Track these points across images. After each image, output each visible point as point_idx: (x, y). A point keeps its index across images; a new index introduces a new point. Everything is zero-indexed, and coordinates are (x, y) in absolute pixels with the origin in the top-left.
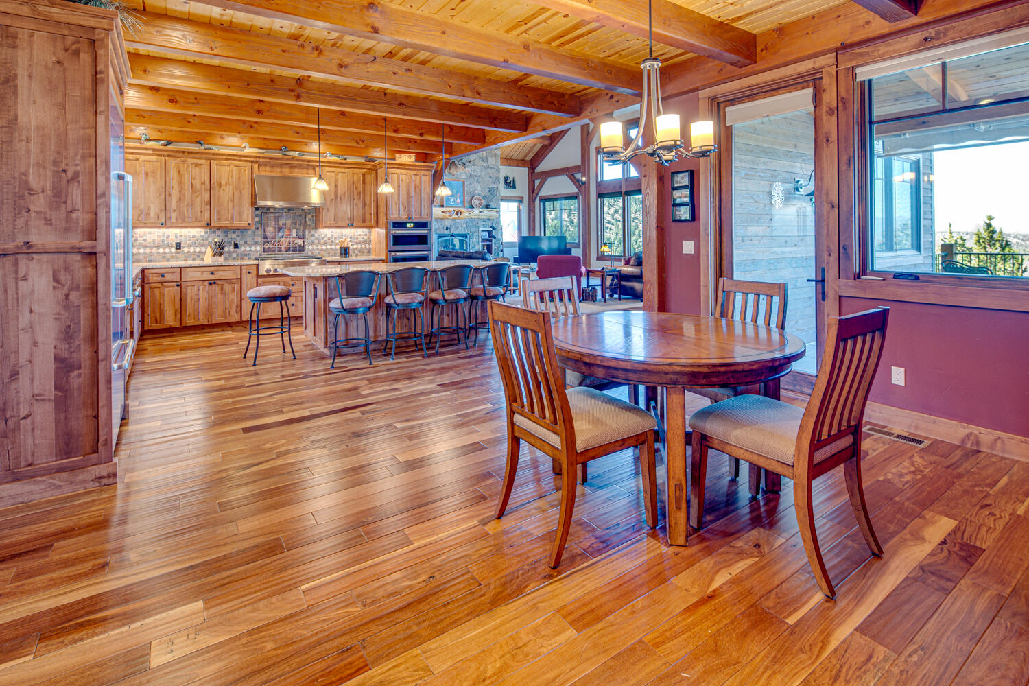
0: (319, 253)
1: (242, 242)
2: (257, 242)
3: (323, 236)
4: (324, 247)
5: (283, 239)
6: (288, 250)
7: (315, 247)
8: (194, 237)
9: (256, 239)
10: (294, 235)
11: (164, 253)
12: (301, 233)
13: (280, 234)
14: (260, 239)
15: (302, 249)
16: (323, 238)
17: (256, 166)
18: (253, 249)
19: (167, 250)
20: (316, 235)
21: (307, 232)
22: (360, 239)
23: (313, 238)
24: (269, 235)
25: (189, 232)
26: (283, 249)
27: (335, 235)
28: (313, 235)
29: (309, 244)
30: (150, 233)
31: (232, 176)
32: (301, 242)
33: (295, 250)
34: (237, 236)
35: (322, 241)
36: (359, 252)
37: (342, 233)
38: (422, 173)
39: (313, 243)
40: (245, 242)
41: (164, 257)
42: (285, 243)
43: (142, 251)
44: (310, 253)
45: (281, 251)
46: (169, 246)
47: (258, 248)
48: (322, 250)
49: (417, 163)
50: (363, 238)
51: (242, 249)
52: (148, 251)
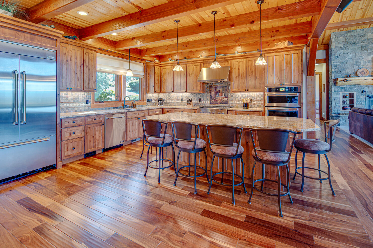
0: (235, 105)
1: (202, 99)
2: (208, 99)
3: (237, 96)
4: (238, 102)
5: (218, 98)
6: (220, 103)
7: (233, 102)
8: (186, 96)
9: (207, 98)
10: (223, 96)
11: (178, 102)
12: (226, 95)
13: (217, 95)
14: (209, 98)
15: (227, 103)
16: (237, 98)
17: (202, 64)
18: (206, 102)
19: (179, 101)
20: (234, 96)
21: (229, 94)
22: (258, 98)
23: (232, 98)
24: (213, 96)
25: (185, 95)
26: (218, 103)
27: (244, 96)
28: (232, 96)
29: (230, 101)
30: (174, 95)
31: (193, 70)
32: (226, 99)
33: (223, 103)
34: (201, 96)
35: (237, 99)
36: (258, 106)
37: (247, 95)
38: (292, 52)
39: (232, 100)
40: (203, 99)
41: (178, 104)
42: (219, 100)
43: (172, 101)
44: (231, 105)
45: (217, 104)
46: (179, 100)
47: (208, 102)
48: (237, 104)
49: (290, 46)
50: (260, 98)
51: (202, 102)
52: (174, 101)
